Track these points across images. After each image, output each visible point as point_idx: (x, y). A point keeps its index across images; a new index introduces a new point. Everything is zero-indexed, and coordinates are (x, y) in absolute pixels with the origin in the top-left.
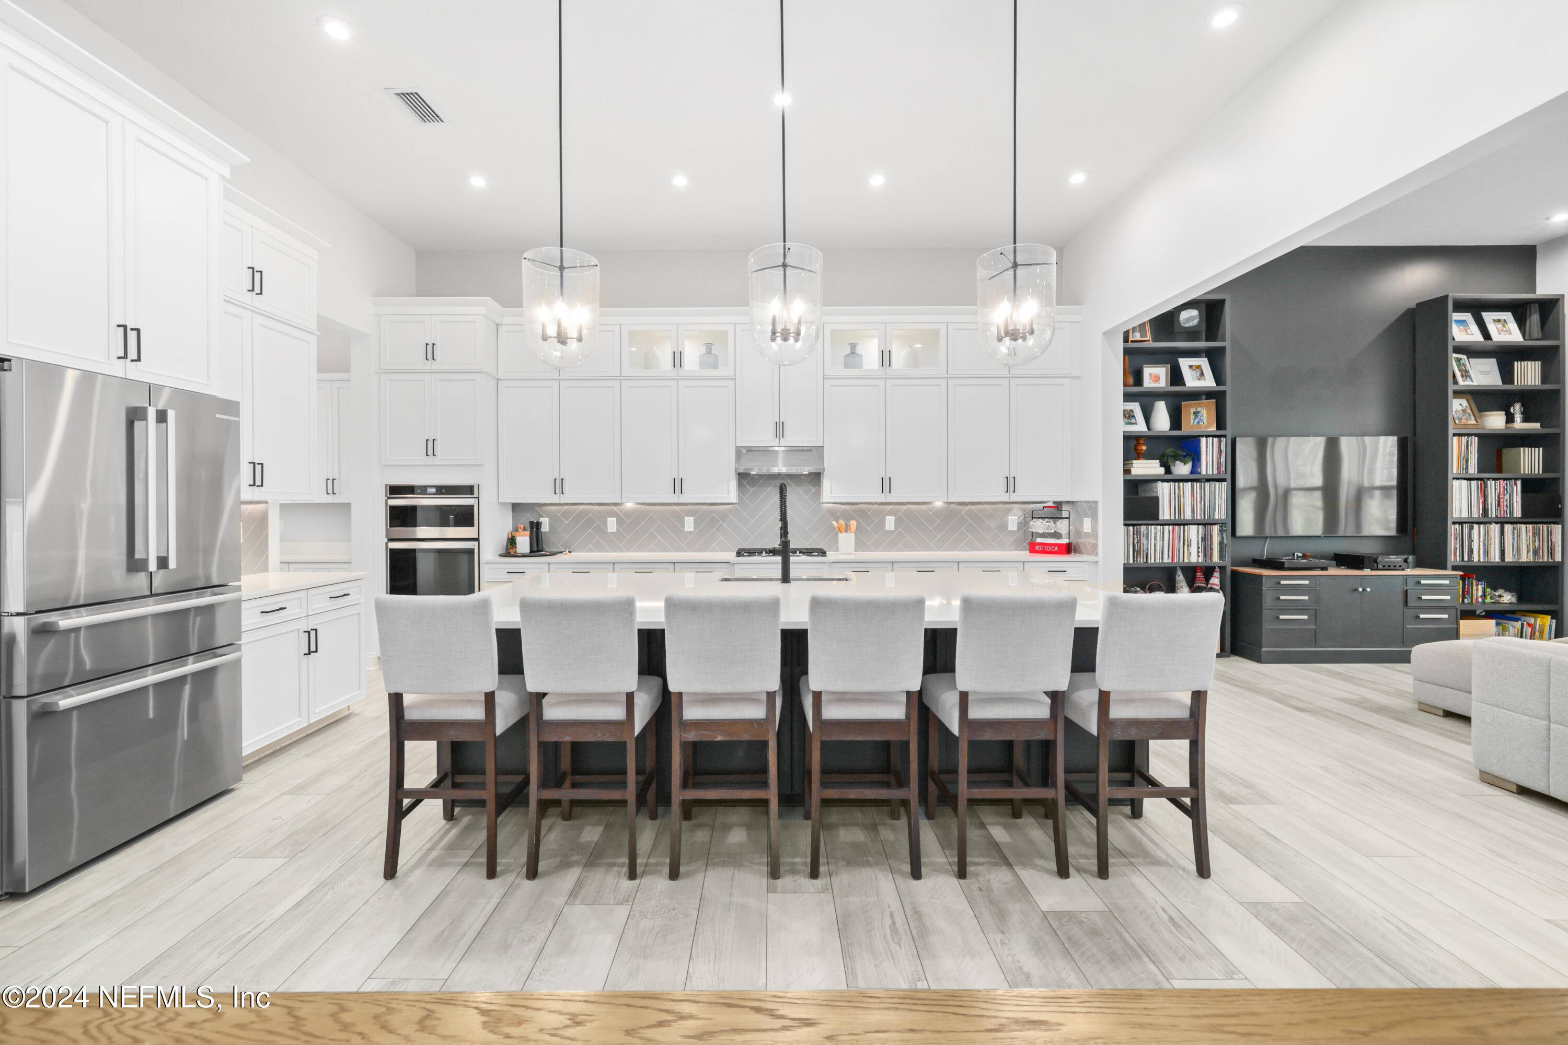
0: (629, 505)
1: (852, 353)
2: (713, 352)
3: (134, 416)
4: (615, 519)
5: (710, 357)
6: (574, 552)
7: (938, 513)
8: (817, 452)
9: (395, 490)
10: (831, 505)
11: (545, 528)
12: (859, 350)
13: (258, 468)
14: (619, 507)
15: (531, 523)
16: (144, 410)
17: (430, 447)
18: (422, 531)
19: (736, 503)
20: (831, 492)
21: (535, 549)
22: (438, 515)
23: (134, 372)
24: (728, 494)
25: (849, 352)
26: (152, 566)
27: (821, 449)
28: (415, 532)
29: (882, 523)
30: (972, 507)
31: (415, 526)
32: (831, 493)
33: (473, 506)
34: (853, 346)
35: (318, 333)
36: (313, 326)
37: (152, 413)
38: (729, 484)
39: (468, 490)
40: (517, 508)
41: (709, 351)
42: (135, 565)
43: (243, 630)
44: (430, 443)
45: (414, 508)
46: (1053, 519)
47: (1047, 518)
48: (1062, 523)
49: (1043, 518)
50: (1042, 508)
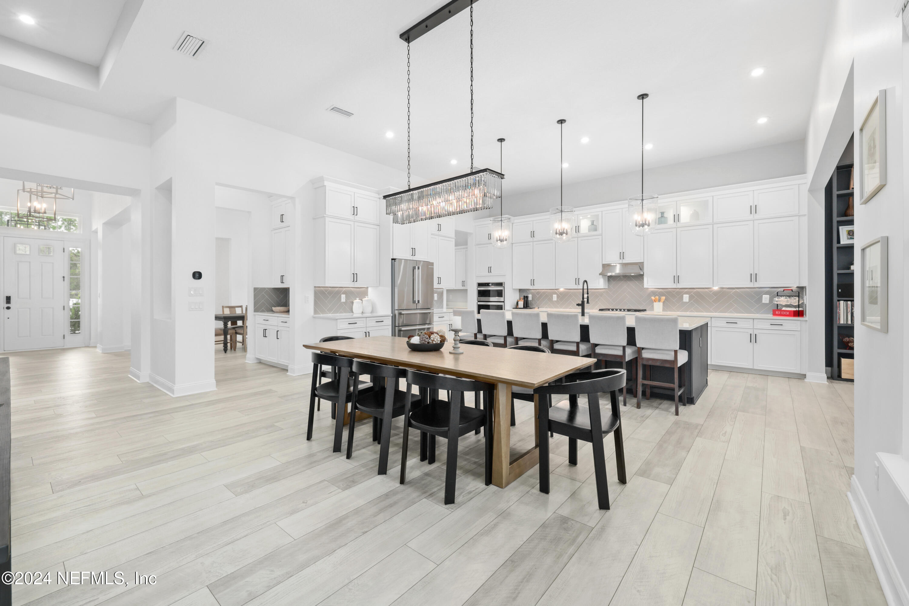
0: (562, 290)
1: (661, 217)
2: (594, 224)
3: (414, 268)
4: (556, 295)
5: (594, 227)
6: (540, 308)
7: (716, 293)
8: (641, 266)
9: (480, 285)
10: (653, 289)
11: (530, 298)
12: (665, 215)
13: (439, 279)
14: (557, 290)
15: (524, 296)
16: (416, 267)
17: (490, 270)
18: (492, 299)
19: (607, 289)
20: (649, 283)
21: (526, 306)
22: (497, 293)
23: (415, 258)
24: (599, 285)
25: (660, 216)
26: (417, 302)
27: (642, 263)
28: (489, 299)
29: (682, 298)
30: (737, 290)
31: (490, 297)
32: (647, 284)
33: (502, 290)
34: (662, 213)
35: (455, 238)
36: (453, 236)
37: (417, 267)
38: (599, 280)
39: (500, 284)
40: (521, 291)
41: (593, 224)
42: (414, 302)
43: (434, 321)
44: (490, 268)
45: (489, 291)
46: (789, 297)
47: (786, 296)
48: (795, 299)
49: (783, 296)
50: (783, 291)
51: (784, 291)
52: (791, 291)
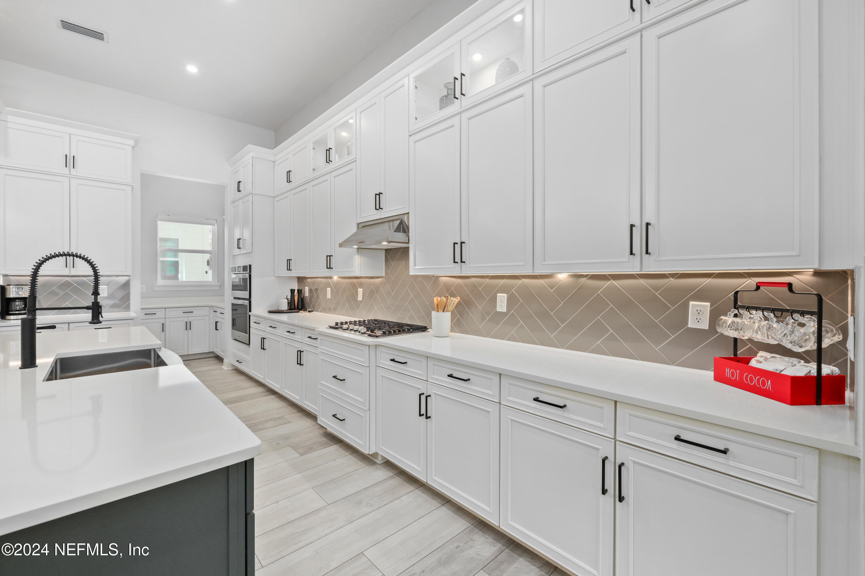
0: (336, 278)
9: (233, 270)
11: (307, 294)
27: (407, 216)
29: (492, 301)
32: (415, 266)
33: (247, 279)
39: (247, 269)
44: (239, 241)
46: (779, 314)
47: (763, 310)
48: (802, 325)
49: (757, 309)
50: (755, 287)
51: (758, 288)
52: (786, 289)
